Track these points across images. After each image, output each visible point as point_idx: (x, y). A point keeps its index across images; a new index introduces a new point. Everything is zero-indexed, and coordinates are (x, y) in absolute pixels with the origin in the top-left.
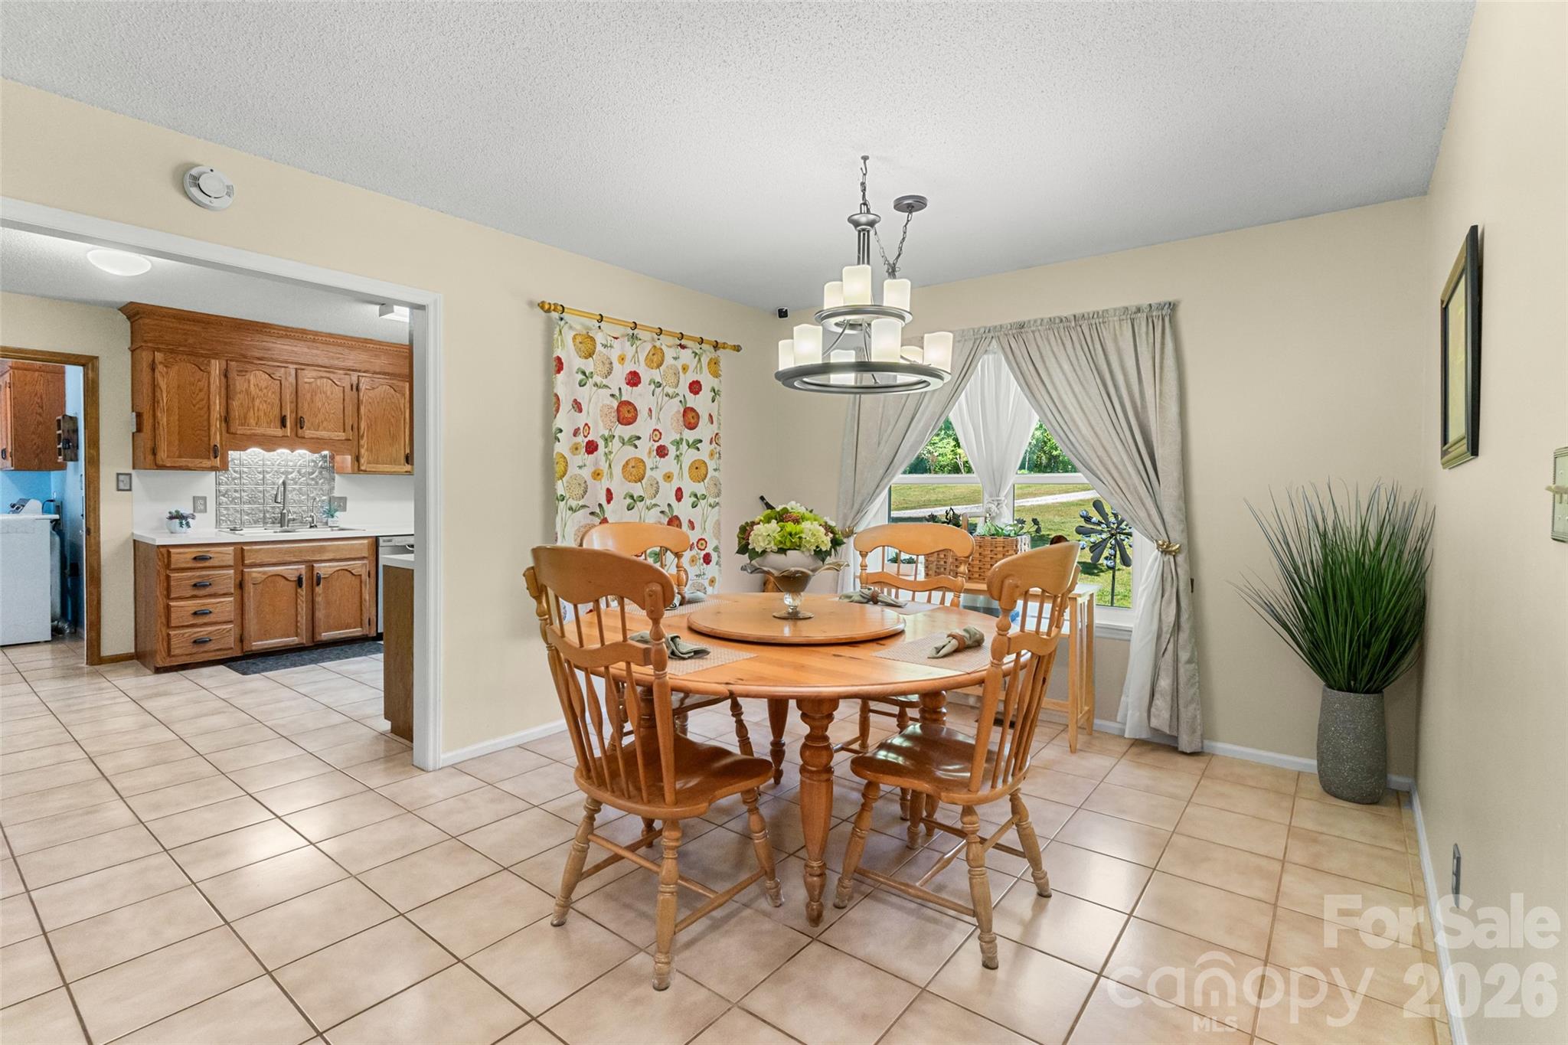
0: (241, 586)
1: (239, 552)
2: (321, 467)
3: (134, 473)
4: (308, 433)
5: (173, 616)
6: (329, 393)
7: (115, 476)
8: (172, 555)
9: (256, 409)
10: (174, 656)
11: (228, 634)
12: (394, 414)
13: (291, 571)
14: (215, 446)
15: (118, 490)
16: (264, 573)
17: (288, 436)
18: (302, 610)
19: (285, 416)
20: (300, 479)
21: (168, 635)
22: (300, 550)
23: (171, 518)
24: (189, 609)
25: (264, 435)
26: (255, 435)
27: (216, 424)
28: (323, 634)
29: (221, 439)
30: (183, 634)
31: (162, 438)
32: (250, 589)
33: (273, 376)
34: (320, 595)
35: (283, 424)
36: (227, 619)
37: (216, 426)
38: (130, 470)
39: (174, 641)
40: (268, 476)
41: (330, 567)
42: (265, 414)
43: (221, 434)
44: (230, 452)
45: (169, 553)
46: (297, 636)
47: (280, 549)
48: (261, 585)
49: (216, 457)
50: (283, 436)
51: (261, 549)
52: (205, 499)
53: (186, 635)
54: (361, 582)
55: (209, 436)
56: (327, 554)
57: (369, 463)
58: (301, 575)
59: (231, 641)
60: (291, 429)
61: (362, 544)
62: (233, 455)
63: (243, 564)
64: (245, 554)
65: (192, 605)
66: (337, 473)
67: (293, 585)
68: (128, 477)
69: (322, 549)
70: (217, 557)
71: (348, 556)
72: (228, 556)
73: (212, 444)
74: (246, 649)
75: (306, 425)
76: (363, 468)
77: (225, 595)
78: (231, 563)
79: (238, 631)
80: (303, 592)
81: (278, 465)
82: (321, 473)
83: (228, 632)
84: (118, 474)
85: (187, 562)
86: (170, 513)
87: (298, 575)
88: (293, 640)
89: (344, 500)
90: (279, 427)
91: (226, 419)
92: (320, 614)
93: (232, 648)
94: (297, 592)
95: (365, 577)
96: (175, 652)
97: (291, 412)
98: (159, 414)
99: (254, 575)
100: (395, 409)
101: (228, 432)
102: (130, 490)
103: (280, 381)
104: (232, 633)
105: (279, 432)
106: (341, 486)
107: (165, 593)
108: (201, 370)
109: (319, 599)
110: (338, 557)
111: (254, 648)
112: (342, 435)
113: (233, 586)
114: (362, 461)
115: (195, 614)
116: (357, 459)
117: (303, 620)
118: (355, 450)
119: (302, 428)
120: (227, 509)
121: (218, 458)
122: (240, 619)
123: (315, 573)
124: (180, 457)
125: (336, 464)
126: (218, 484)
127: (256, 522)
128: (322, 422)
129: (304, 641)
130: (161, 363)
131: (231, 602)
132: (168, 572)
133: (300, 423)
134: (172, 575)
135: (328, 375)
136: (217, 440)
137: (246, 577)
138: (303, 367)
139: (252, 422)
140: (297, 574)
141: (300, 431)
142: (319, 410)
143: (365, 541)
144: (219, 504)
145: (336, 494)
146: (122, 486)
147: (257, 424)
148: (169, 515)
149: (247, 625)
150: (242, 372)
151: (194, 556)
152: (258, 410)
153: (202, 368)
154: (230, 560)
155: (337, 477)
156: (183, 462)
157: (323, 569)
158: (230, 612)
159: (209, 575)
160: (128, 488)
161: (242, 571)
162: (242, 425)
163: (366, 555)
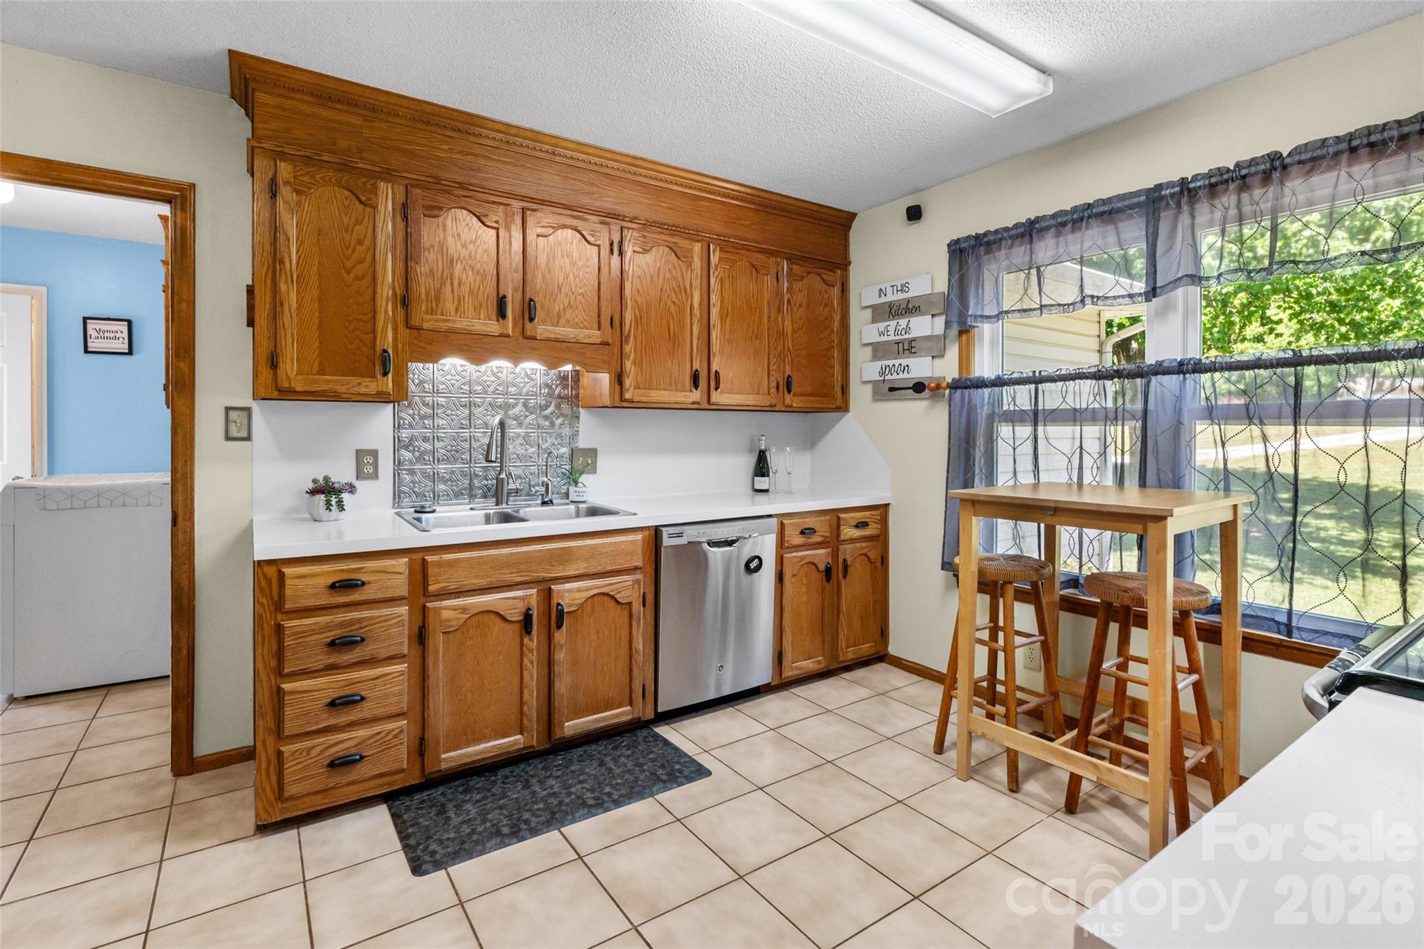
0: (421, 637)
1: (418, 567)
2: (559, 397)
3: (256, 407)
4: (542, 329)
5: (288, 711)
6: (575, 254)
7: (223, 412)
8: (288, 582)
9: (456, 283)
10: (292, 798)
11: (396, 741)
12: (674, 299)
13: (511, 601)
14: (385, 351)
15: (228, 438)
16: (464, 610)
17: (508, 336)
18: (532, 678)
19: (504, 297)
20: (527, 416)
21: (280, 754)
22: (529, 559)
23: (313, 492)
24: (317, 695)
25: (469, 333)
26: (453, 331)
27: (387, 309)
28: (566, 724)
29: (395, 339)
30: (309, 750)
31: (289, 335)
32: (438, 642)
33: (483, 218)
34: (562, 647)
35: (502, 314)
36: (394, 710)
37: (386, 311)
38: (247, 401)
39: (290, 767)
40: (477, 411)
41: (579, 590)
42: (471, 291)
43: (395, 330)
44: (413, 366)
45: (281, 576)
46: (521, 733)
47: (494, 559)
48: (459, 634)
49: (385, 374)
50: (501, 335)
51: (457, 561)
52: (374, 454)
53: (314, 752)
54: (631, 616)
55: (374, 332)
56: (575, 566)
57: (637, 387)
58: (529, 609)
59: (400, 756)
60: (515, 323)
61: (632, 542)
62: (418, 370)
63: (426, 594)
64: (430, 571)
65: (326, 686)
66: (585, 407)
67: (516, 628)
68: (245, 414)
69: (565, 557)
70: (376, 582)
71: (609, 568)
72: (397, 577)
73: (379, 350)
74: (430, 769)
75: (540, 314)
76: (628, 396)
77: (391, 659)
78: (403, 591)
79: (416, 733)
80: (533, 642)
81: (494, 393)
82: (558, 407)
83: (396, 736)
84: (228, 409)
85: (314, 595)
86: (315, 481)
87: (524, 610)
88: (514, 741)
89: (592, 453)
90: (495, 318)
91: (405, 301)
92: (561, 687)
93: (403, 771)
94: (522, 645)
95: (637, 607)
96: (290, 790)
97: (515, 290)
98: (283, 287)
99: (446, 614)
100: (677, 289)
101: (408, 325)
102: (248, 438)
103: (497, 229)
104: (404, 737)
105: (494, 327)
106: (590, 430)
107: (273, 663)
108: (361, 202)
109: (560, 656)
110: (593, 570)
111: (443, 766)
112: (595, 336)
113: (406, 640)
114: (628, 382)
115: (332, 704)
116: (619, 379)
117: (532, 696)
118: (615, 365)
119: (531, 320)
120: (412, 472)
121: (390, 375)
122: (418, 708)
123: (554, 601)
124: (322, 372)
125: (581, 391)
126: (398, 427)
127: (458, 495)
128: (564, 310)
129: (534, 743)
130: (286, 183)
131: (402, 673)
132: (279, 617)
133: (529, 310)
134: (287, 624)
135: (574, 222)
136: (387, 340)
137: (432, 623)
138: (535, 206)
139: (450, 305)
140: (521, 607)
141: (529, 326)
142: (560, 288)
143: (638, 537)
144: (398, 463)
145: (582, 443)
146: (234, 432)
147: (457, 310)
148: (311, 486)
149: (431, 720)
150: (433, 210)
151: (330, 581)
152: (460, 284)
153: (363, 199)
154: (400, 586)
155: (583, 413)
156: (329, 382)
157: (570, 594)
158: (401, 693)
159: (360, 620)
160: (244, 434)
161: (424, 606)
162: (432, 312)
163: (639, 563)
